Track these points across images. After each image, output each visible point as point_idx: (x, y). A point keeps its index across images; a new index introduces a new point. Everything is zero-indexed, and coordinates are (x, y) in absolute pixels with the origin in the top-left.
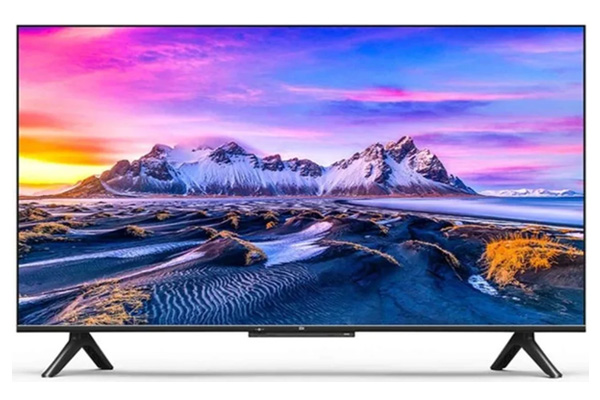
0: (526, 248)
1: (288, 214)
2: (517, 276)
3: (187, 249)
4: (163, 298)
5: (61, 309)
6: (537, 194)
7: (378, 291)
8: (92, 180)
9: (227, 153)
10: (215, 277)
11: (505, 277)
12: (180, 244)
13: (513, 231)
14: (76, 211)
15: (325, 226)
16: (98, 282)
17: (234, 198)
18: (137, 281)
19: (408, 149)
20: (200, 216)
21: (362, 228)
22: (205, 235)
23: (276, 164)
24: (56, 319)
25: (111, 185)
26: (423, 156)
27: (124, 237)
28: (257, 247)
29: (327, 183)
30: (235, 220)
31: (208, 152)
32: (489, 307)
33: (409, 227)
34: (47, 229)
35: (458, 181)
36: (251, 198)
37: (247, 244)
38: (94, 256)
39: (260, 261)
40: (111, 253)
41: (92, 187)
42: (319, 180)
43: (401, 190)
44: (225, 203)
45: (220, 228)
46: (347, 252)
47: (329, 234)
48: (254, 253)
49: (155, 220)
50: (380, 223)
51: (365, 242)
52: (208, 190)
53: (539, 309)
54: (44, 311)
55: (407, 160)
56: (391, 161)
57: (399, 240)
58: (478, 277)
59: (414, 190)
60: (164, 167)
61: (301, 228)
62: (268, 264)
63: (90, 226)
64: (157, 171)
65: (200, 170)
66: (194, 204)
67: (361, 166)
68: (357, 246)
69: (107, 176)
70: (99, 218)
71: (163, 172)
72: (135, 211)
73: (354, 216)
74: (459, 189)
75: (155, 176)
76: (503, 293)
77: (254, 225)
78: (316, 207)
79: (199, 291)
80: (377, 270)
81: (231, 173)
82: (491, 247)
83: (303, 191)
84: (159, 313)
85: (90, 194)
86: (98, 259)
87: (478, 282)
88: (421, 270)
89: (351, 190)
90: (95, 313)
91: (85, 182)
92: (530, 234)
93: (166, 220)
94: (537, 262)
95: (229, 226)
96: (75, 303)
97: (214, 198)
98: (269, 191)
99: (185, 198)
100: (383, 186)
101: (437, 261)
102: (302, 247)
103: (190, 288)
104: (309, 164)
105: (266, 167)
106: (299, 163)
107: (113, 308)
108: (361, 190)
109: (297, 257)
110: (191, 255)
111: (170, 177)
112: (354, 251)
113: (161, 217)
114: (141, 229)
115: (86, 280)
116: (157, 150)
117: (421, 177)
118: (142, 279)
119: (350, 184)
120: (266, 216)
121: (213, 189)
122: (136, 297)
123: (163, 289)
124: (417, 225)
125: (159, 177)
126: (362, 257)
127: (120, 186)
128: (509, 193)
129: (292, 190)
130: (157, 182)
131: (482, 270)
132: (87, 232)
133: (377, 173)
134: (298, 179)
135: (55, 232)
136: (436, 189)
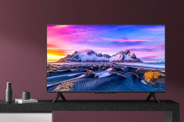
0: (153, 74)
1: (103, 66)
2: (151, 80)
3: (82, 74)
4: (77, 85)
5: (56, 87)
6: (155, 62)
7: (122, 84)
8: (62, 59)
9: (91, 53)
10: (88, 80)
11: (148, 80)
12: (81, 73)
13: (150, 70)
14: (59, 66)
15: (111, 69)
16: (63, 82)
17: (92, 63)
18: (72, 81)
19: (128, 52)
20: (85, 67)
21: (119, 70)
22: (86, 71)
23: (101, 55)
24: (55, 90)
25: (66, 60)
26: (131, 54)
27: (69, 72)
28: (97, 74)
29: (111, 59)
30: (92, 68)
31: (87, 53)
32: (145, 87)
33: (128, 69)
34: (53, 70)
35: (139, 59)
36: (95, 63)
37: (95, 73)
38: (63, 76)
39: (97, 77)
40: (66, 75)
41: (62, 60)
42: (110, 59)
43: (127, 61)
44: (90, 64)
45: (89, 70)
46: (116, 75)
47: (112, 71)
48: (96, 75)
49: (75, 68)
50: (122, 68)
51: (119, 73)
52: (86, 61)
53: (156, 87)
54: (52, 88)
55: (128, 55)
56: (125, 55)
57: (126, 72)
58: (143, 80)
59: (129, 61)
60: (77, 56)
61: (106, 70)
62: (99, 78)
63: (62, 69)
64: (76, 57)
65: (85, 57)
66: (84, 64)
67: (118, 56)
68: (118, 73)
69: (66, 58)
70: (64, 67)
71: (77, 57)
72: (71, 66)
73: (117, 67)
74: (139, 61)
75: (75, 58)
76: (148, 84)
77: (96, 69)
78: (109, 65)
79: (85, 83)
80: (122, 79)
81: (91, 57)
82: (146, 74)
83: (106, 61)
84: (76, 88)
85: (62, 62)
86: (64, 76)
87: (143, 81)
88: (131, 79)
89: (116, 61)
90: (63, 89)
91: (61, 59)
92: (153, 71)
93: (78, 68)
94: (155, 77)
95: (91, 69)
96: (59, 86)
97: (88, 63)
98: (99, 61)
99: (82, 63)
100: (123, 60)
101: (134, 77)
102: (106, 74)
103: (83, 83)
104: (108, 55)
105: (99, 56)
106: (105, 55)
107: (67, 87)
108: (118, 61)
109: (105, 76)
110: (83, 76)
111: (78, 58)
112: (117, 75)
113: (77, 67)
114: (72, 70)
115: (61, 81)
116: (76, 52)
117: (131, 58)
118: (73, 81)
119: (116, 60)
120: (99, 67)
121: (88, 61)
122: (71, 85)
123: (77, 83)
124: (130, 69)
125: (76, 58)
126: (119, 76)
127: (68, 60)
128: (149, 62)
129: (104, 61)
130: (76, 59)
131: (144, 79)
132: (61, 70)
133: (122, 57)
134: (105, 59)
135: (55, 71)
136: (134, 61)
